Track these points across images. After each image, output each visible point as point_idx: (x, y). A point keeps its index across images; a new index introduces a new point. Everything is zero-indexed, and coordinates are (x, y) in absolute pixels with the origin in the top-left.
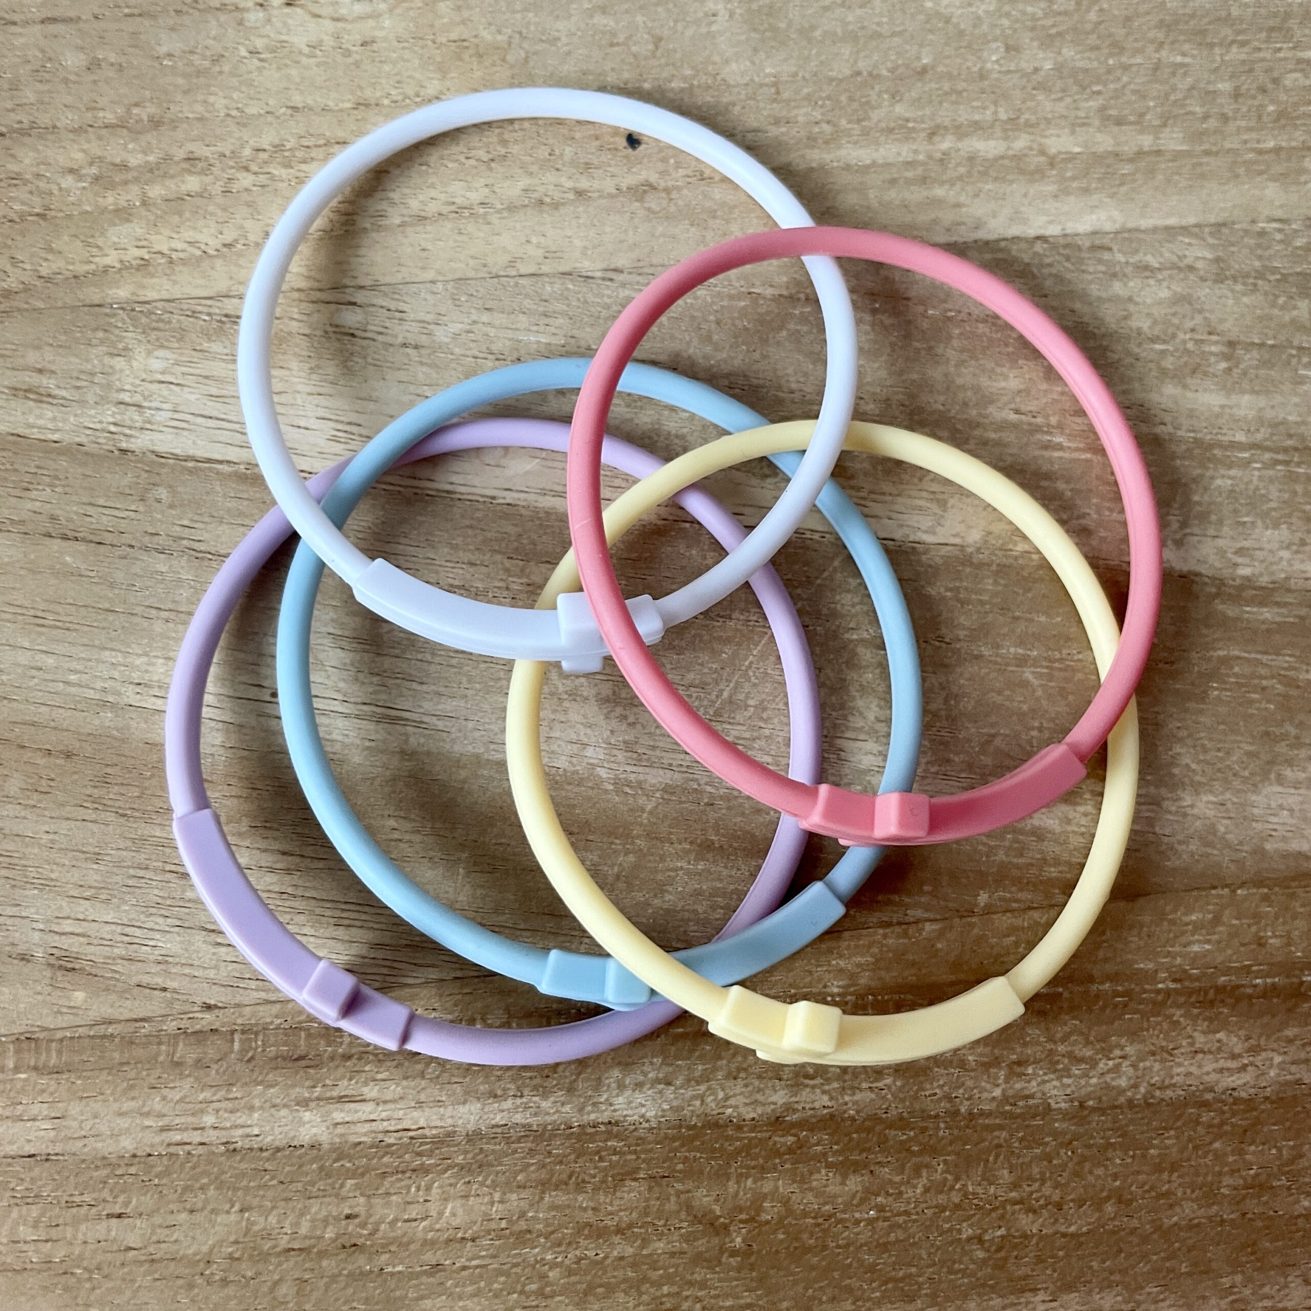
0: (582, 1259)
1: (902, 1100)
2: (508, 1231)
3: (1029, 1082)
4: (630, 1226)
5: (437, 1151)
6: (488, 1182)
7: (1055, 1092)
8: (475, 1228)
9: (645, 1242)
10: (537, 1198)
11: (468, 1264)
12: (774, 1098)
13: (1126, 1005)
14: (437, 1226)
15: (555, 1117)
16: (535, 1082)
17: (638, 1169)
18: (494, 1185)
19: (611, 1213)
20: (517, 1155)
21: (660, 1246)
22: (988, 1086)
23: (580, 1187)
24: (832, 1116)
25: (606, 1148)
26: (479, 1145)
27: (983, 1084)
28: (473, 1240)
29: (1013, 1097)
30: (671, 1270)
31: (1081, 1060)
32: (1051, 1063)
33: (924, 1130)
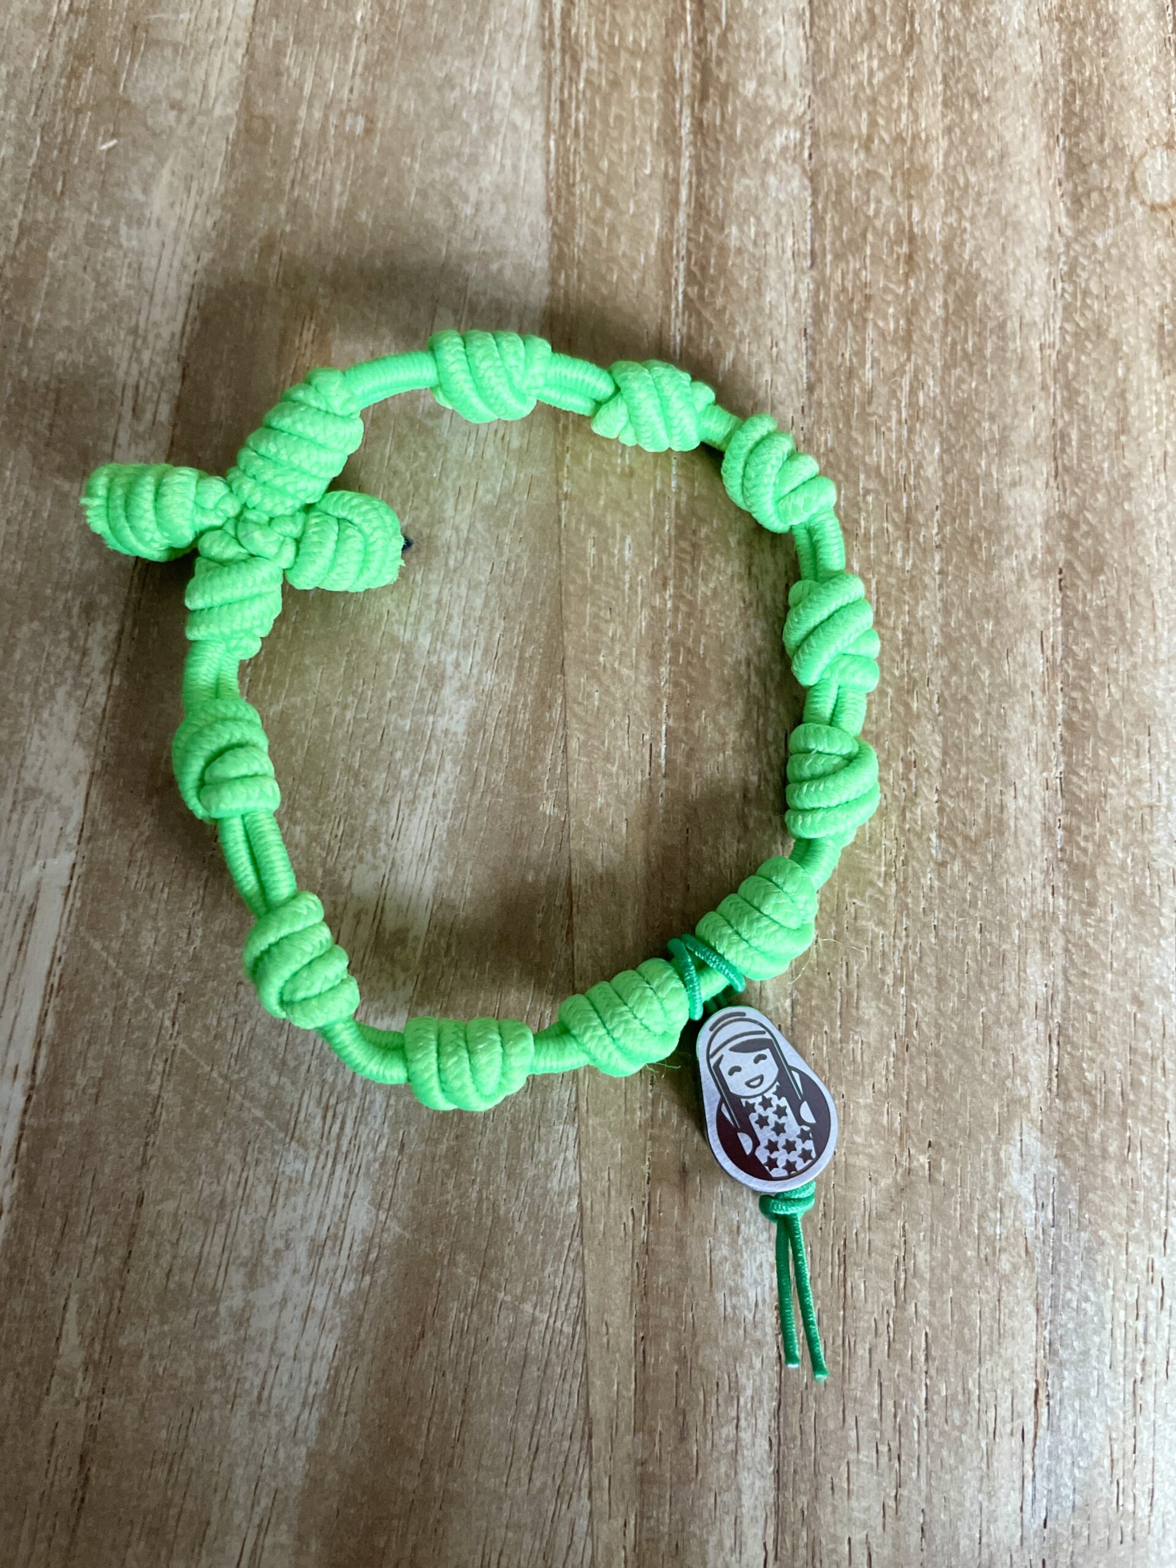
5: (794, 1527)
6: (834, 1464)
8: (886, 1484)
9: (915, 1273)
10: (857, 1406)
11: (924, 1493)
14: (879, 1528)
15: (765, 1377)
16: (722, 1399)
18: (839, 1458)
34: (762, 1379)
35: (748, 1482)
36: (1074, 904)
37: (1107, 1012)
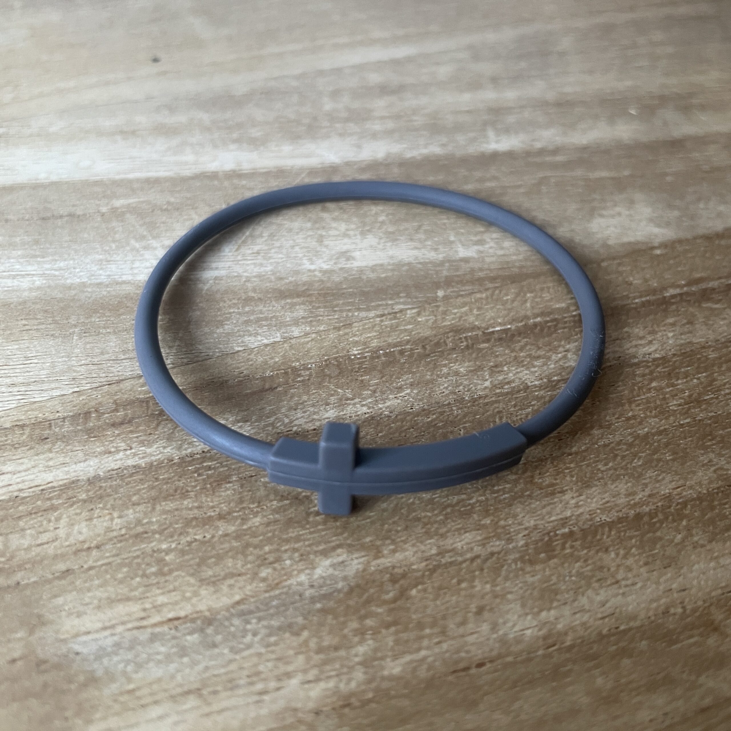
0: (192, 542)
1: (420, 400)
2: (127, 536)
3: (507, 374)
4: (229, 513)
5: (64, 495)
6: (109, 506)
7: (528, 376)
8: (99, 539)
9: (244, 520)
10: (149, 509)
11: (95, 564)
12: (327, 415)
13: (556, 326)
14: (67, 543)
15: (160, 456)
16: (141, 438)
17: (230, 476)
18: (113, 508)
19: (213, 507)
20: (130, 486)
21: (257, 521)
22: (479, 382)
23: (185, 495)
24: (373, 418)
25: (203, 467)
26: (98, 484)
27: (475, 381)
28: (98, 547)
29: (499, 384)
30: (270, 535)
31: (538, 357)
32: (518, 362)
33: (442, 413)
34: (158, 454)
35: (92, 463)
36: (525, 551)
37: (463, 593)
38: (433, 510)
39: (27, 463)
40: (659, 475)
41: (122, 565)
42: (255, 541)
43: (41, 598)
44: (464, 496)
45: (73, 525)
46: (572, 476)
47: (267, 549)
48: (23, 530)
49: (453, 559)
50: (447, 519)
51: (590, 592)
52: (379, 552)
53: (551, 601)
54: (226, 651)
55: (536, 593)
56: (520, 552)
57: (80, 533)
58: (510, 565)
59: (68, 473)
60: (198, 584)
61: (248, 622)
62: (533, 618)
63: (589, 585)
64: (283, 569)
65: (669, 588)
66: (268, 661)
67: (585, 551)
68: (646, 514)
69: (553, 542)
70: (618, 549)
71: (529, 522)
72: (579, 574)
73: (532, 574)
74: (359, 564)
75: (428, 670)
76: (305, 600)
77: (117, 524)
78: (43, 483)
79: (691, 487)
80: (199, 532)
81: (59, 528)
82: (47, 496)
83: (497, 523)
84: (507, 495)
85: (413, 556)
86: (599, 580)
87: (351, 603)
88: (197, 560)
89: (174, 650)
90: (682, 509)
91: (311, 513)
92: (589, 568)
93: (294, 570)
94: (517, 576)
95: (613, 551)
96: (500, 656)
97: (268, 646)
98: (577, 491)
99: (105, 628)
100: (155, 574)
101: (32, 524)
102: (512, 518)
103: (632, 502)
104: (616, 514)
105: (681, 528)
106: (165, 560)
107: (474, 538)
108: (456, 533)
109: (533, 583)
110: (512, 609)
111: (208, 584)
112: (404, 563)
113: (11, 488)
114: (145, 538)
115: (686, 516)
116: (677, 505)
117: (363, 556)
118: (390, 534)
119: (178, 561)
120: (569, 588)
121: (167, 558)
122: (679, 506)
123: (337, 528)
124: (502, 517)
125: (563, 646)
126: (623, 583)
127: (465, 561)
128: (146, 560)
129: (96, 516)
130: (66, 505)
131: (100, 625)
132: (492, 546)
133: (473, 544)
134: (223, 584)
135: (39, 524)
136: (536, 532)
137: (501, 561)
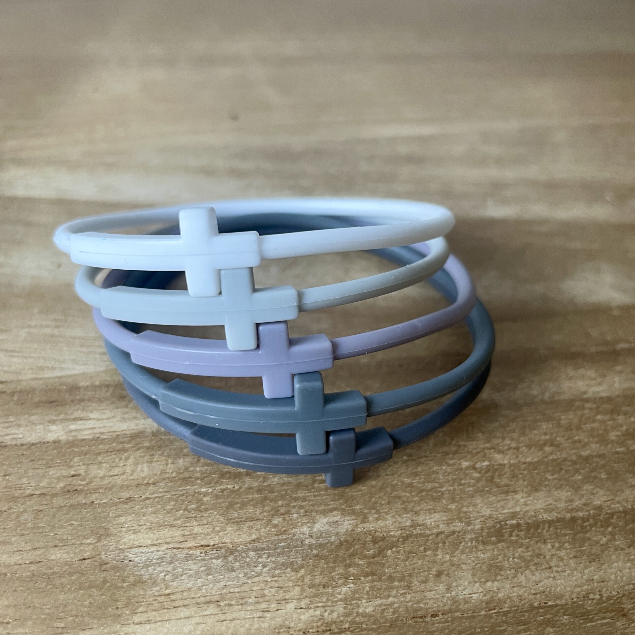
38: (411, 492)
39: (108, 414)
40: (594, 489)
41: (170, 500)
42: (272, 496)
43: (108, 516)
44: (437, 485)
45: (137, 464)
46: (524, 481)
47: (280, 503)
48: (100, 463)
49: (423, 531)
50: (421, 500)
51: (527, 572)
52: (366, 518)
53: (496, 576)
54: (241, 575)
55: (484, 567)
56: (476, 533)
57: (142, 471)
58: (467, 543)
59: (137, 425)
60: (226, 521)
61: (260, 557)
62: (480, 586)
63: (527, 567)
64: (291, 520)
65: (591, 578)
66: (272, 587)
67: (527, 540)
68: (579, 518)
69: (503, 529)
70: (554, 542)
71: (486, 511)
72: (520, 557)
73: (483, 552)
74: (349, 525)
75: (394, 613)
76: (304, 546)
77: (170, 468)
78: (119, 430)
79: (618, 502)
80: (230, 483)
81: (127, 465)
82: (120, 440)
83: (461, 508)
84: (471, 489)
85: (392, 525)
86: (536, 564)
87: (340, 553)
88: (227, 504)
89: (203, 569)
90: (609, 518)
91: (317, 480)
92: (529, 553)
93: (298, 522)
94: (471, 552)
95: (550, 543)
96: (450, 611)
97: (273, 576)
98: (526, 493)
99: (153, 545)
100: (195, 510)
101: (108, 460)
102: (473, 506)
103: (570, 507)
104: (555, 515)
105: (607, 533)
106: (203, 500)
107: (441, 518)
108: (428, 512)
109: (484, 559)
110: (464, 576)
111: (233, 523)
112: (384, 529)
113: (95, 431)
114: (190, 481)
115: (611, 524)
116: (606, 515)
117: (353, 520)
118: (375, 505)
119: (212, 502)
120: (511, 567)
121: (204, 499)
122: (607, 516)
123: (335, 494)
124: (465, 504)
125: (501, 610)
126: (555, 569)
127: (432, 535)
128: (189, 498)
129: (155, 460)
130: (133, 449)
131: (149, 542)
132: (454, 526)
133: (440, 523)
134: (244, 524)
135: (112, 460)
136: (490, 520)
137: (460, 538)
